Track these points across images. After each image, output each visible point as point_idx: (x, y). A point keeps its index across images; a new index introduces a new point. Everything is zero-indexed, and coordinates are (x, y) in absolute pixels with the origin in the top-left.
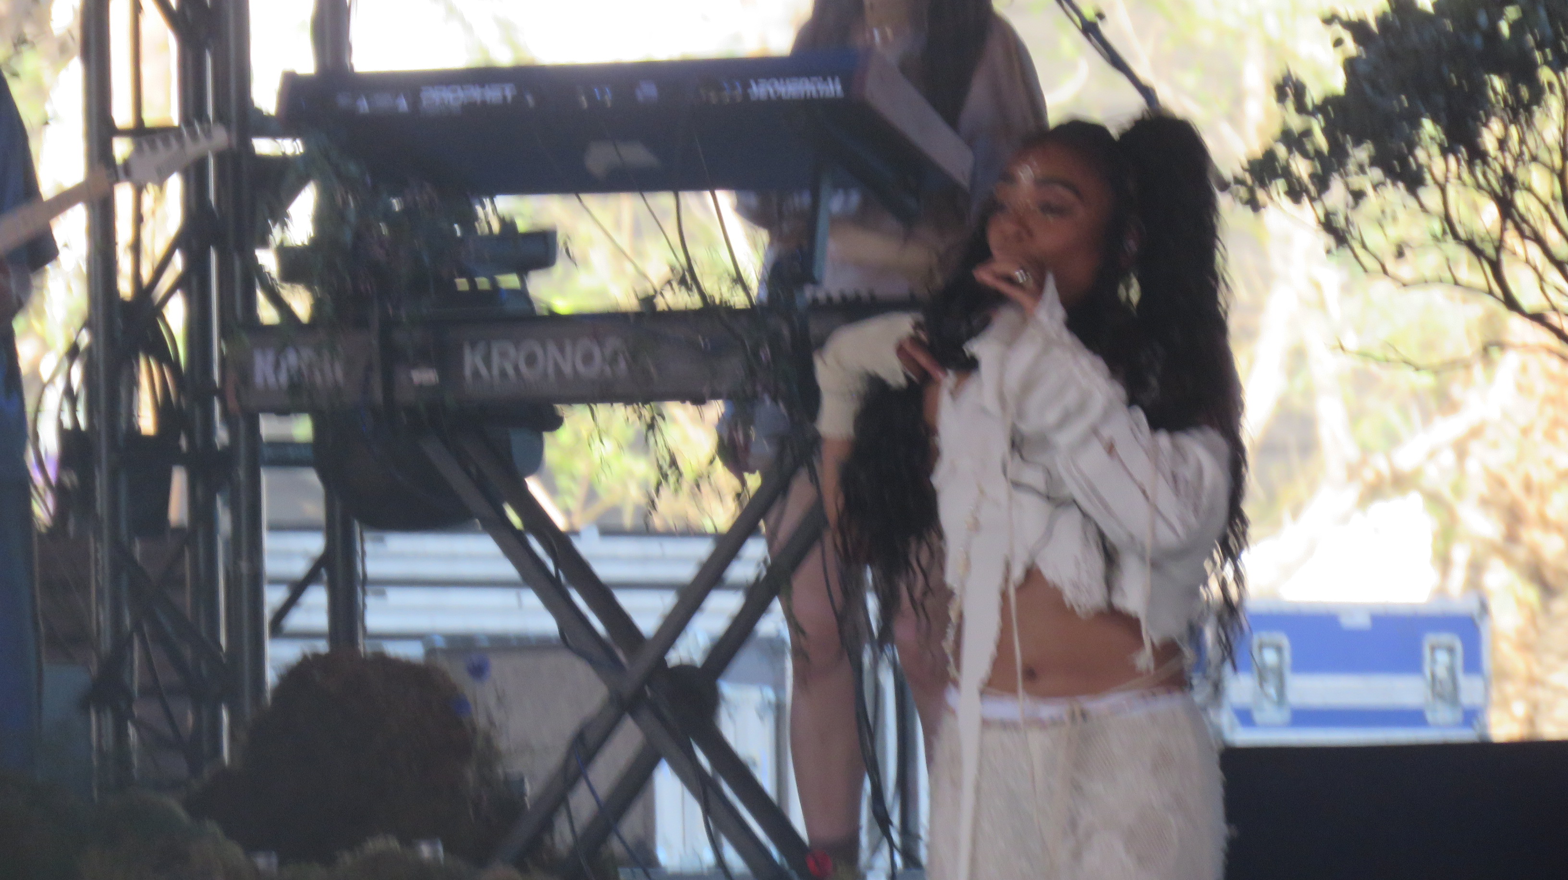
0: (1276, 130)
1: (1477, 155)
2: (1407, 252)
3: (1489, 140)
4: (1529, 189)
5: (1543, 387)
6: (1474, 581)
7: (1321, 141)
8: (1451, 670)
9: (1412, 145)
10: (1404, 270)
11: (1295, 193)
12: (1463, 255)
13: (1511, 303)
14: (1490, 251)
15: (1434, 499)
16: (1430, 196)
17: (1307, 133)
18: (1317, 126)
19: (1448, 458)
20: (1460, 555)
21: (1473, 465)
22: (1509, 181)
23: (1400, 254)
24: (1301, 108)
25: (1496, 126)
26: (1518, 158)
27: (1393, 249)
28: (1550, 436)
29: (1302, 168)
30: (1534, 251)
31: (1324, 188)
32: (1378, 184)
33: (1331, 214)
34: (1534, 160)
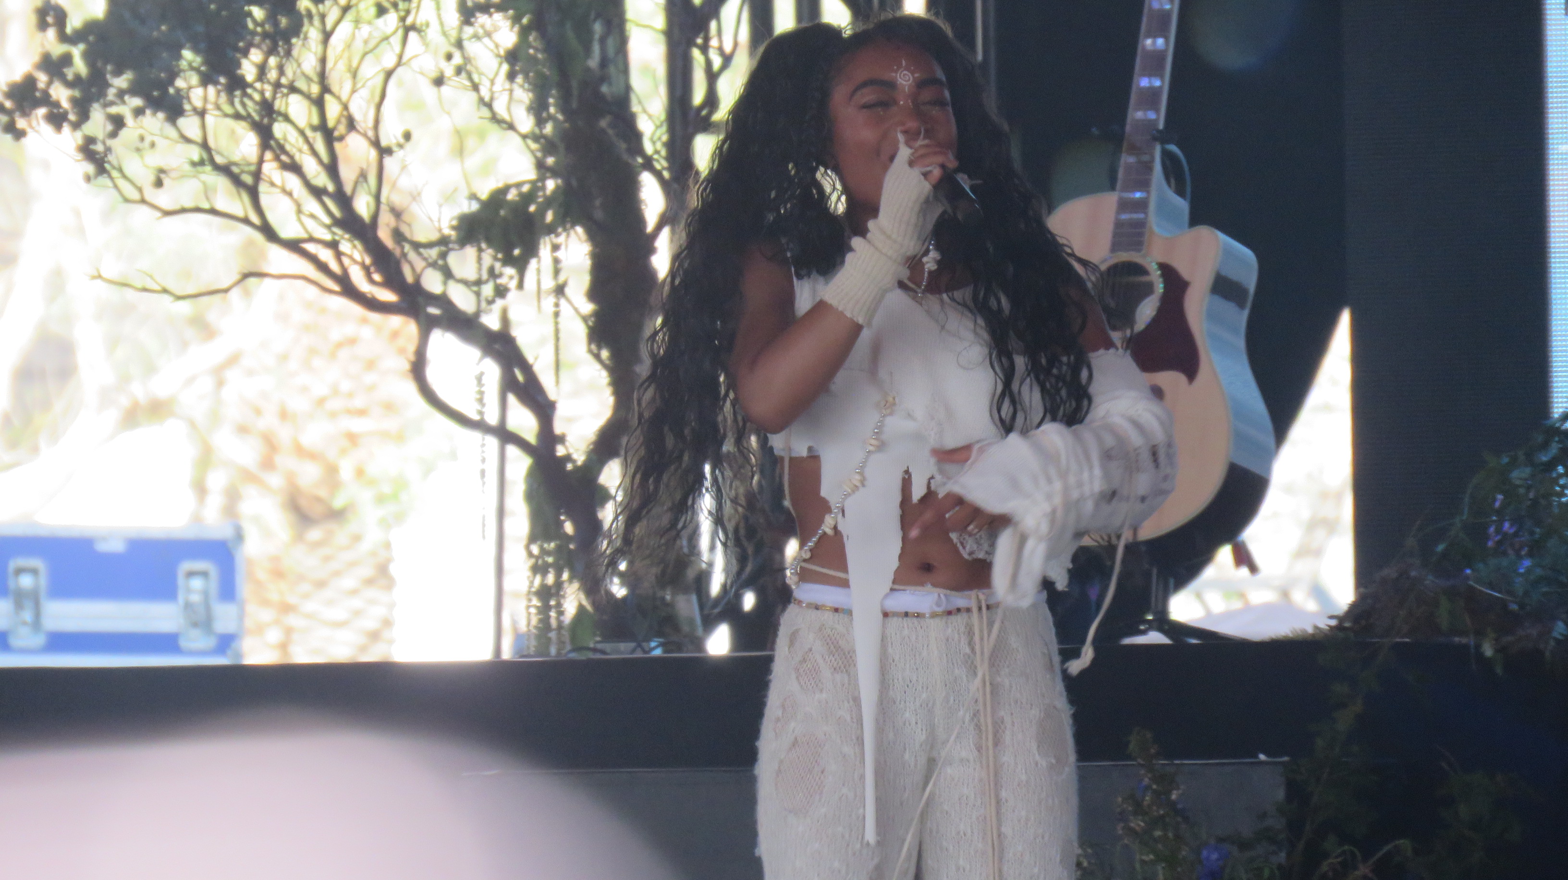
0: (36, 58)
1: (237, 84)
2: (166, 181)
3: (248, 69)
4: (287, 118)
5: (299, 315)
6: (230, 509)
7: (80, 66)
8: (206, 594)
9: (173, 75)
10: (164, 198)
11: (57, 119)
12: (222, 183)
13: (268, 232)
14: (248, 179)
15: (193, 425)
16: (189, 125)
17: (67, 60)
18: (77, 52)
19: (206, 384)
20: (217, 481)
21: (227, 393)
22: (267, 107)
23: (159, 183)
24: (62, 36)
25: (256, 56)
26: (277, 85)
27: (152, 178)
28: (306, 363)
29: (61, 94)
30: (293, 182)
31: (84, 116)
32: (137, 112)
33: (90, 140)
34: (293, 89)
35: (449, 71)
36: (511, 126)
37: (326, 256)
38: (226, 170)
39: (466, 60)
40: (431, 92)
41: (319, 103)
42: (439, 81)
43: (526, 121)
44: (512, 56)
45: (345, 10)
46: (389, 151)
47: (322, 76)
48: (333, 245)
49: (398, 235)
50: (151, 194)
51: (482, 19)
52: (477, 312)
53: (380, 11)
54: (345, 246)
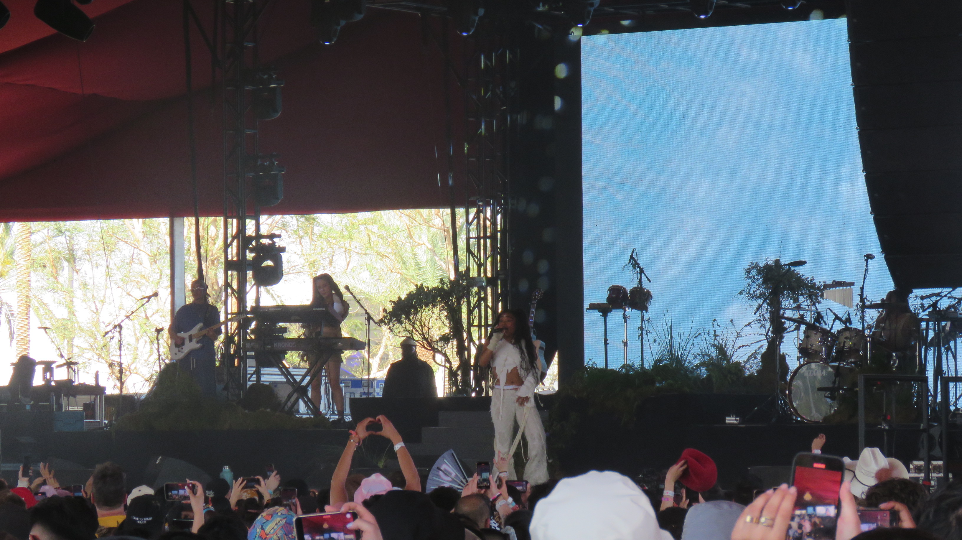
0: (383, 316)
1: (410, 320)
3: (411, 318)
4: (416, 324)
7: (389, 317)
9: (401, 319)
11: (385, 324)
16: (403, 325)
22: (414, 323)
24: (386, 313)
25: (412, 316)
26: (415, 320)
29: (386, 321)
30: (417, 333)
31: (389, 324)
32: (396, 323)
33: (390, 327)
34: (417, 320)
35: (438, 318)
36: (446, 326)
37: (421, 343)
38: (408, 331)
39: (440, 317)
40: (436, 321)
41: (421, 322)
42: (437, 320)
43: (448, 325)
44: (446, 316)
45: (424, 310)
46: (430, 329)
47: (421, 319)
48: (422, 341)
49: (431, 340)
50: (398, 334)
51: (443, 312)
52: (442, 351)
53: (429, 310)
54: (424, 342)
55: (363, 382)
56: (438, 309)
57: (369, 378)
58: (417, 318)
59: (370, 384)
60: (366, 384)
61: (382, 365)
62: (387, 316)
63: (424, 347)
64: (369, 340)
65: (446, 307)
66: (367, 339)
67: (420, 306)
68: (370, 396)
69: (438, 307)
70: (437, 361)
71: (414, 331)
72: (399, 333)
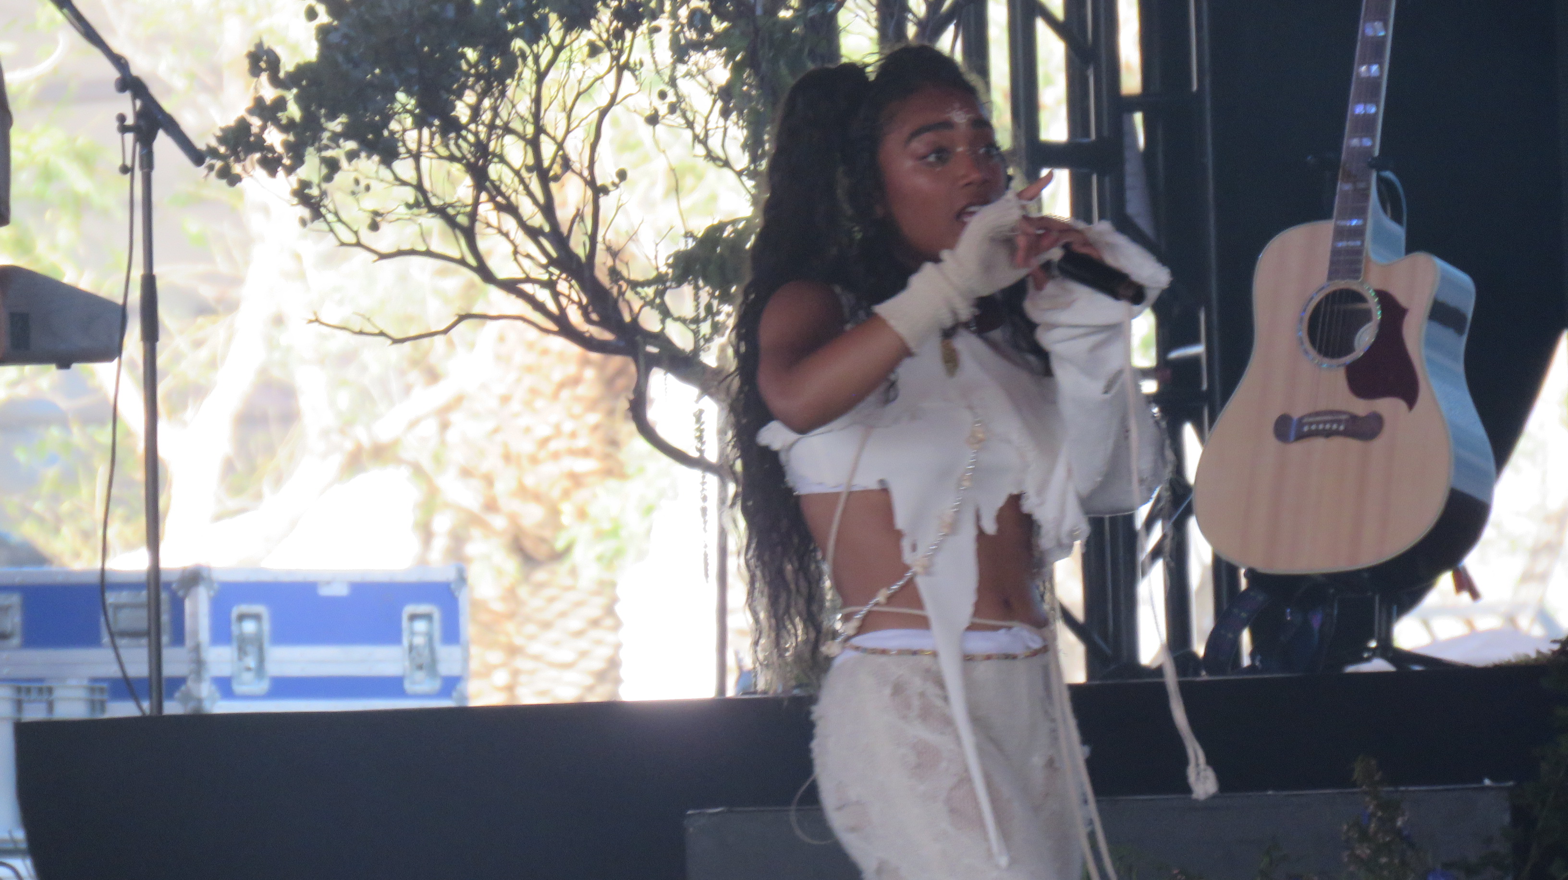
0: (249, 103)
1: (451, 126)
2: (381, 223)
3: (462, 111)
4: (502, 160)
5: (521, 357)
6: (456, 551)
7: (294, 111)
8: (429, 636)
9: (387, 119)
10: (380, 241)
11: (271, 164)
12: (434, 224)
13: (485, 273)
14: (462, 220)
15: (418, 470)
16: (404, 167)
18: (291, 95)
19: (430, 427)
20: (442, 524)
21: (452, 435)
22: (481, 148)
24: (275, 81)
25: (470, 97)
26: (492, 127)
27: (368, 221)
28: (528, 404)
29: (274, 138)
30: (509, 223)
31: (298, 160)
32: (352, 156)
33: (305, 185)
34: (507, 130)
35: (663, 109)
36: (726, 164)
37: (543, 295)
38: (441, 212)
39: (680, 98)
40: (645, 130)
41: (534, 144)
42: (653, 120)
43: (742, 160)
44: (725, 94)
45: (558, 50)
46: (605, 190)
47: (537, 116)
48: (550, 285)
49: (614, 274)
50: (367, 237)
51: (695, 57)
52: (697, 351)
53: (594, 50)
54: (563, 286)
55: (111, 598)
56: (663, 40)
57: (155, 569)
58: (504, 113)
59: (165, 618)
60: (140, 619)
61: (252, 469)
62: (280, 104)
63: (566, 329)
64: (149, 283)
65: (718, 26)
66: (138, 273)
67: (530, 21)
68: (172, 708)
69: (664, 22)
70: (663, 432)
71: (486, 210)
72: (374, 227)
